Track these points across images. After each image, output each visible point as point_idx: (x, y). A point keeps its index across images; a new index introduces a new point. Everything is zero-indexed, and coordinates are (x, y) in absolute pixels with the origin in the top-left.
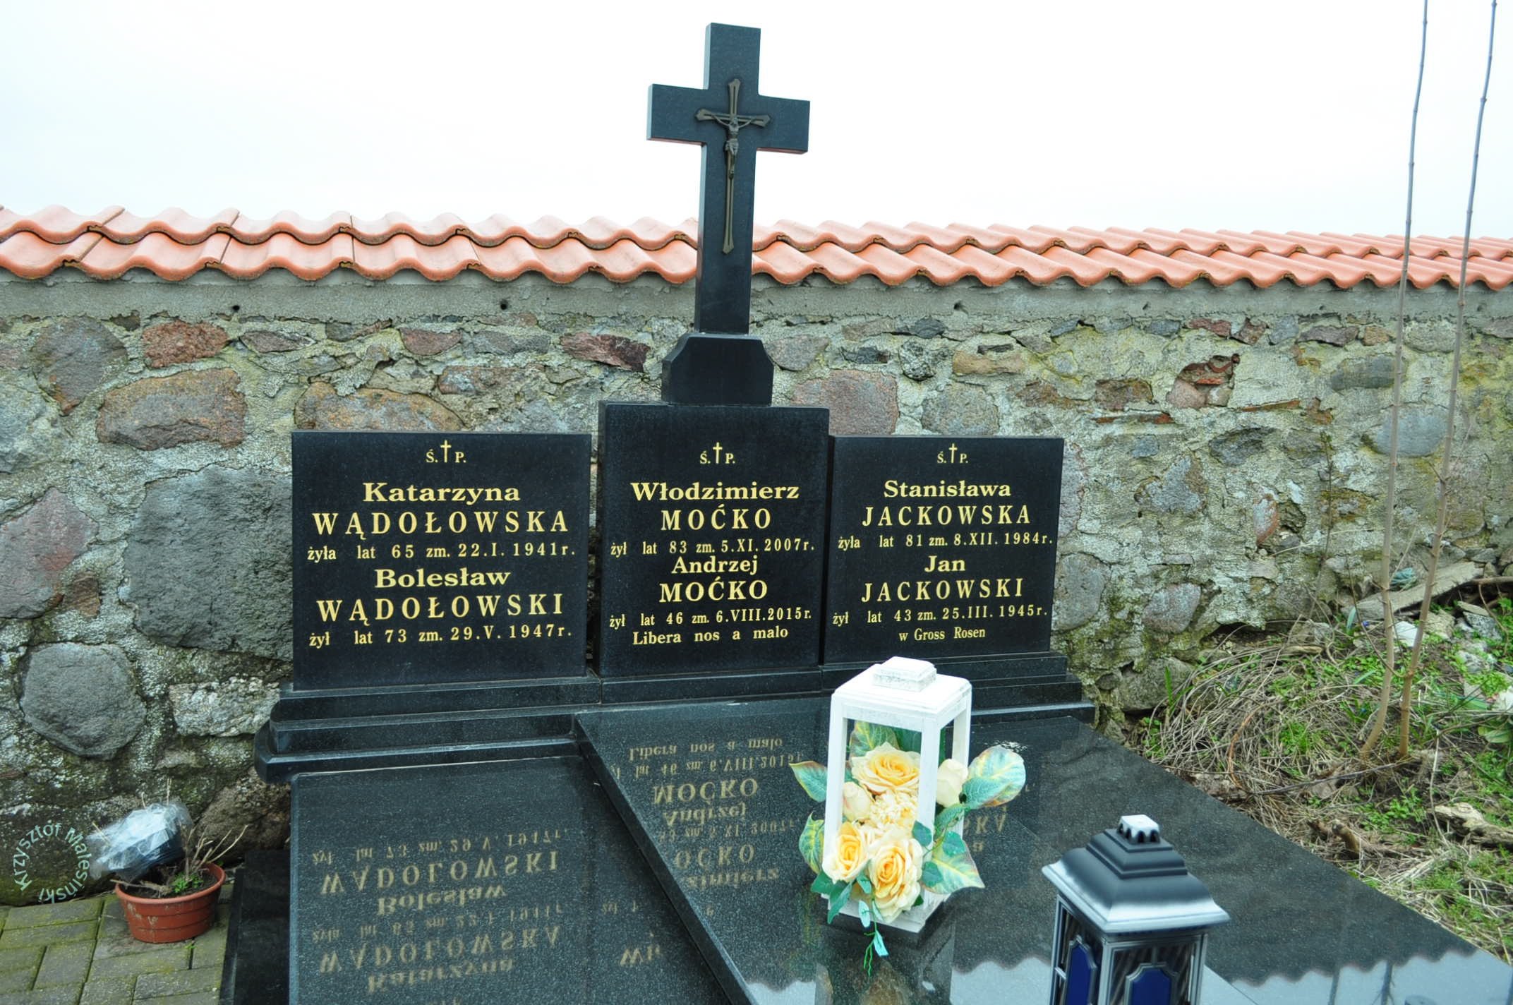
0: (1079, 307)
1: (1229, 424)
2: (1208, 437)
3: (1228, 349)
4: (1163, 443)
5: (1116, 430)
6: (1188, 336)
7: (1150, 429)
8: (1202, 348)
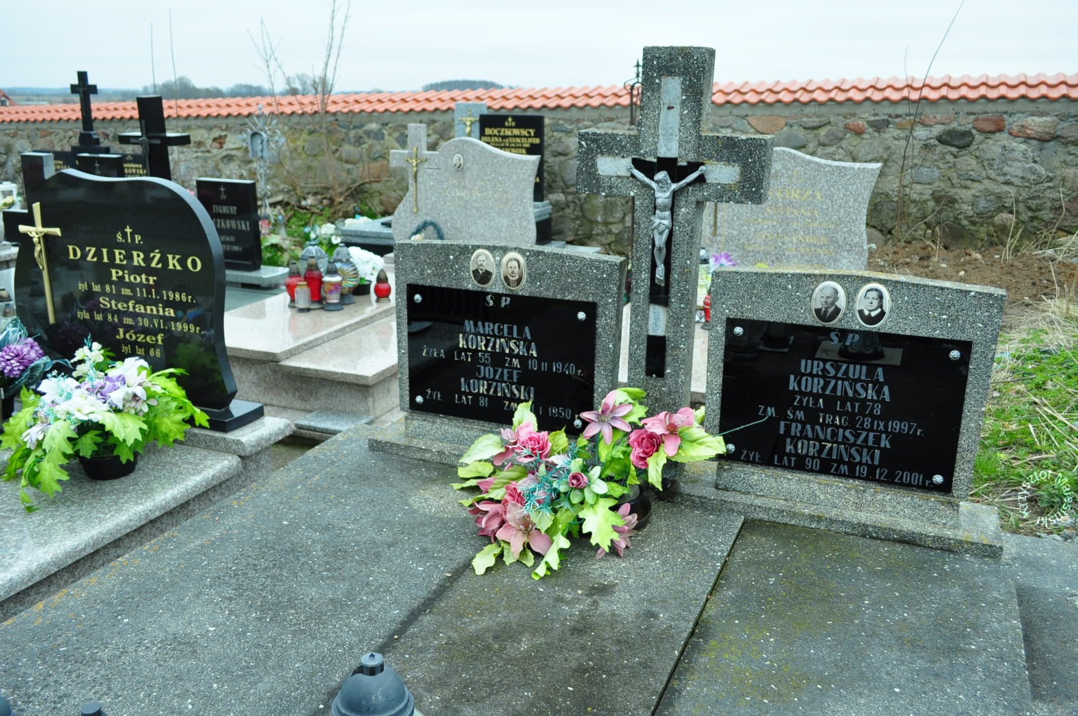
0: (187, 123)
1: (224, 153)
2: (220, 157)
3: (223, 134)
4: (210, 158)
5: (199, 154)
6: (215, 130)
7: (207, 155)
8: (216, 133)
